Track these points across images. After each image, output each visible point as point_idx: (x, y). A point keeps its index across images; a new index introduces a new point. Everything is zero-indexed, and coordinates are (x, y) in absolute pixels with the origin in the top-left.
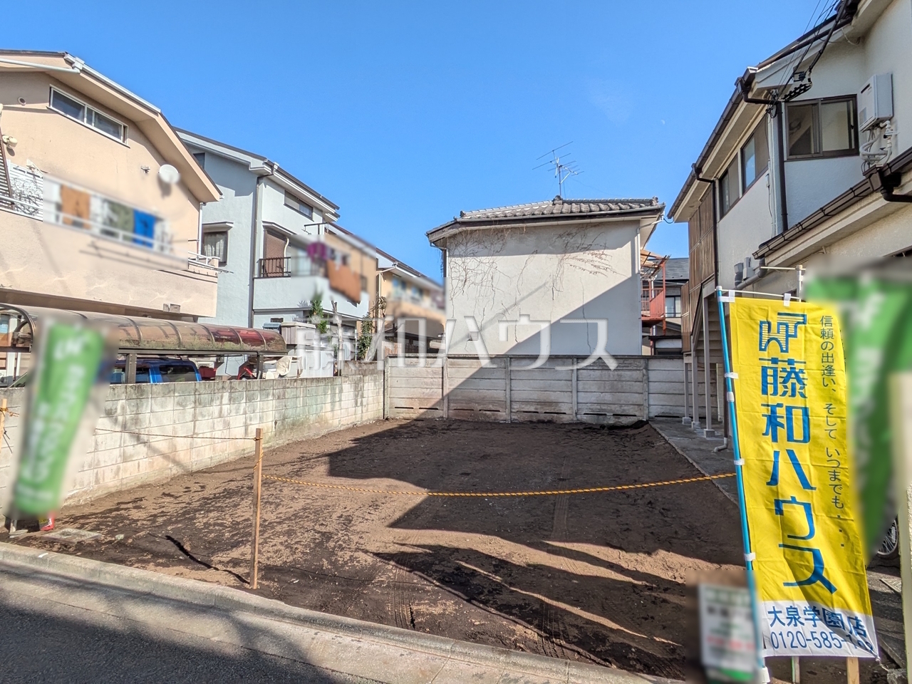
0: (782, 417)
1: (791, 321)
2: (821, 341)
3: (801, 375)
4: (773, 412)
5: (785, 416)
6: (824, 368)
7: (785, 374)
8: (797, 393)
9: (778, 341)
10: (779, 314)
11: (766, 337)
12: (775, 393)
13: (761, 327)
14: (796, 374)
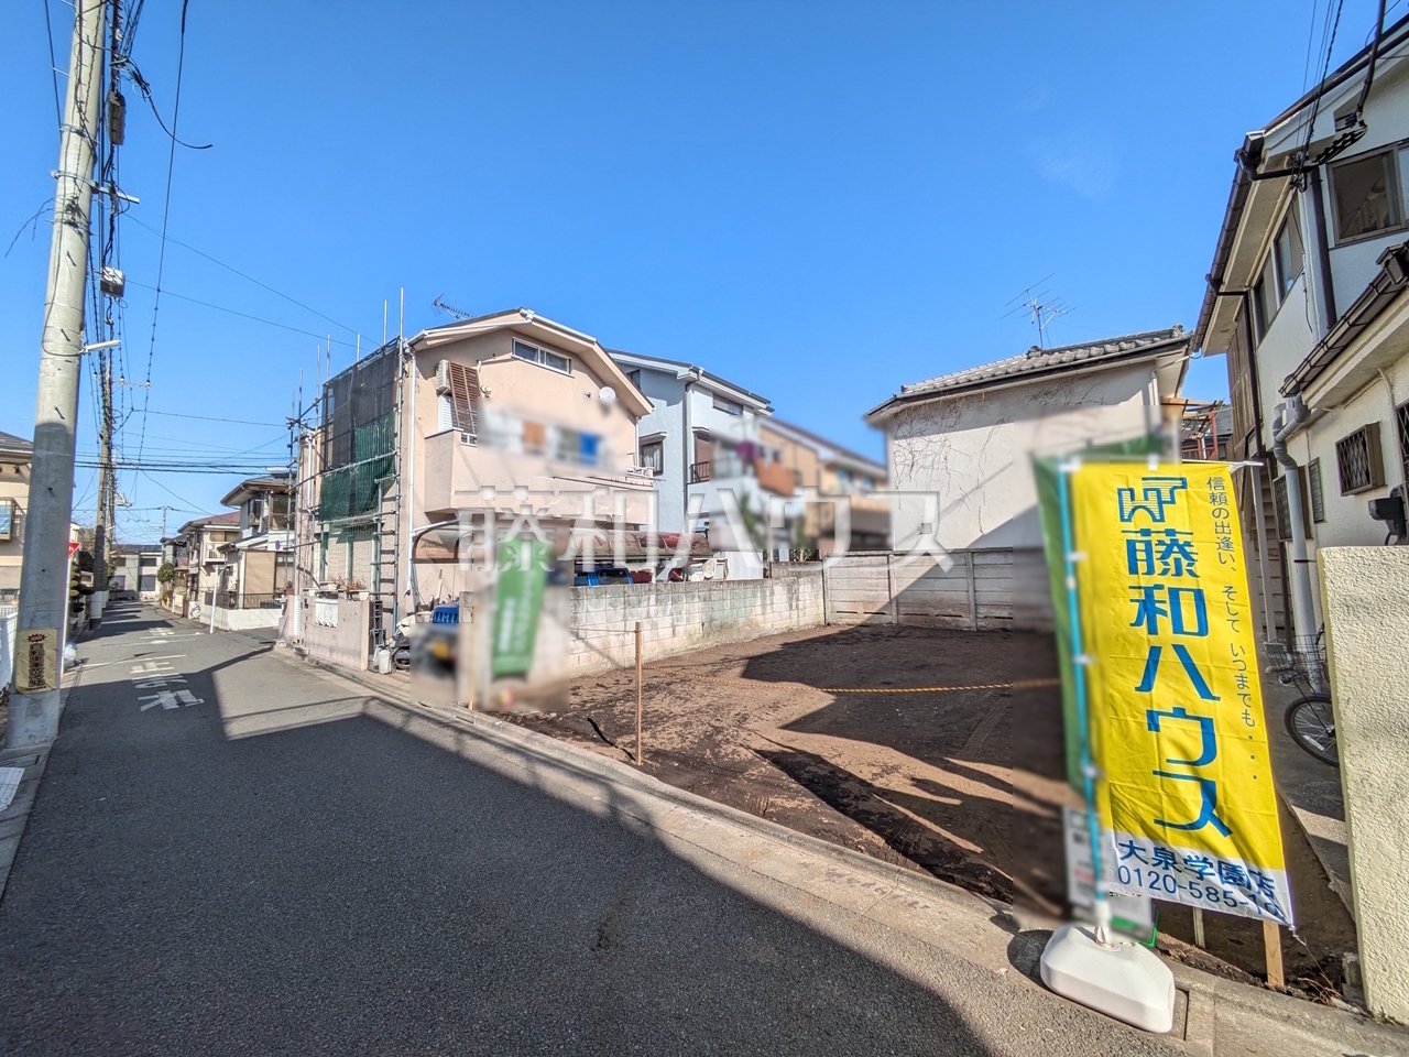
0: (1164, 602)
1: (1163, 486)
2: (1212, 507)
3: (1188, 549)
4: (1149, 595)
5: (1168, 601)
6: (1219, 541)
7: (1163, 548)
8: (1185, 572)
9: (1148, 510)
10: (1144, 479)
11: (1128, 506)
13: (1120, 495)
14: (1180, 547)
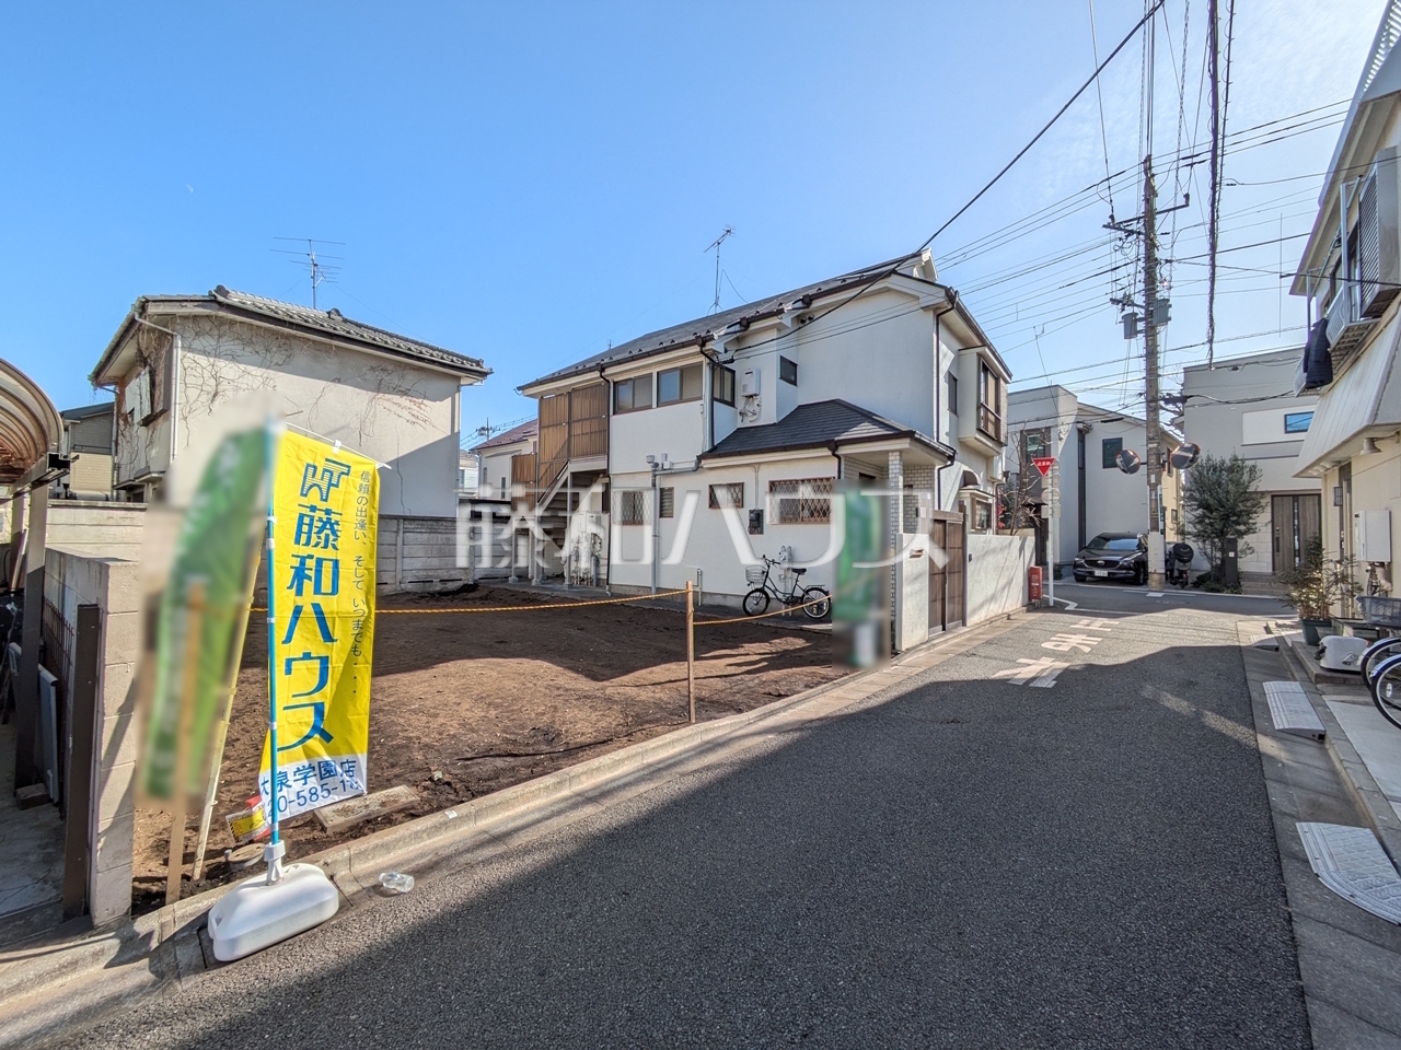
0: (312, 569)
1: (337, 469)
2: (358, 495)
3: (336, 527)
4: (303, 563)
5: (314, 568)
7: (320, 524)
8: (330, 545)
9: (320, 489)
10: (327, 460)
11: (309, 482)
12: (308, 543)
13: (307, 470)
14: (332, 525)
